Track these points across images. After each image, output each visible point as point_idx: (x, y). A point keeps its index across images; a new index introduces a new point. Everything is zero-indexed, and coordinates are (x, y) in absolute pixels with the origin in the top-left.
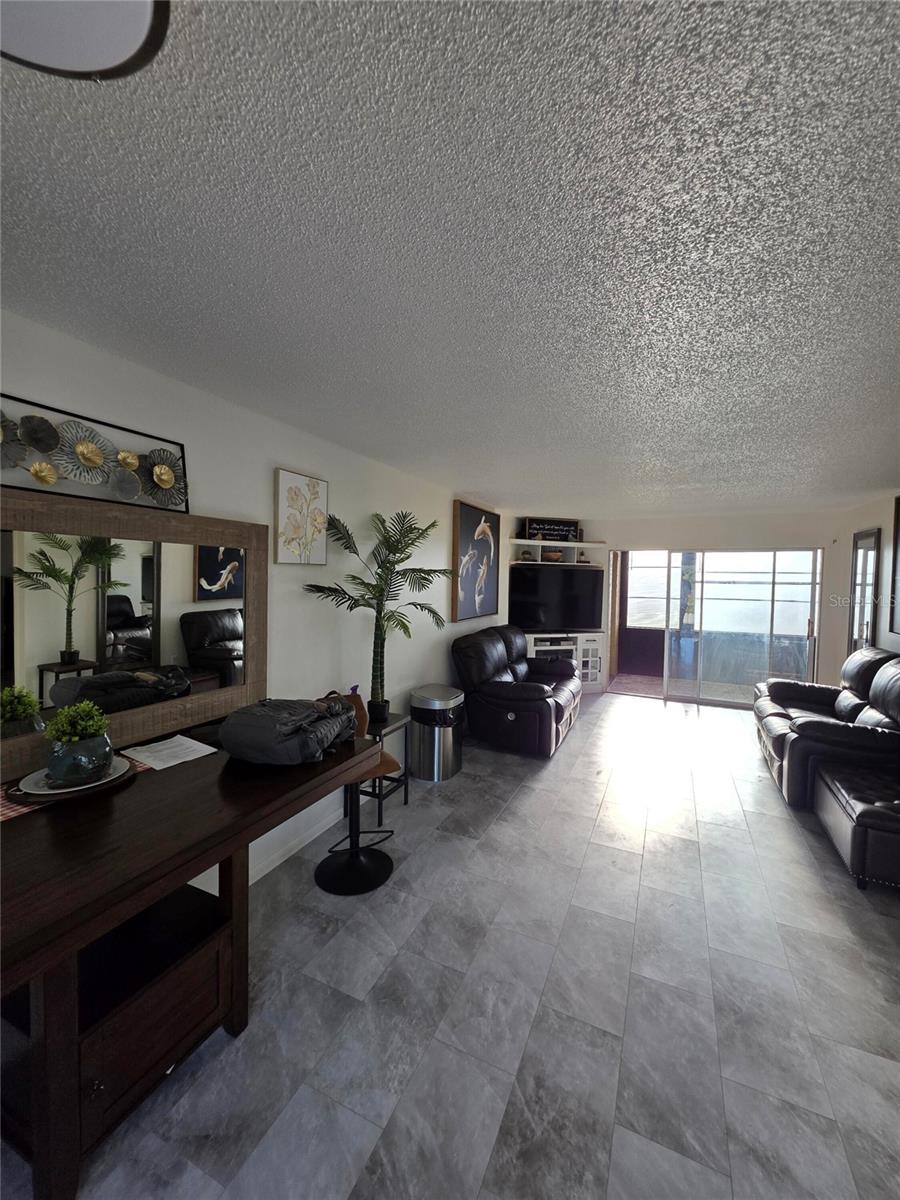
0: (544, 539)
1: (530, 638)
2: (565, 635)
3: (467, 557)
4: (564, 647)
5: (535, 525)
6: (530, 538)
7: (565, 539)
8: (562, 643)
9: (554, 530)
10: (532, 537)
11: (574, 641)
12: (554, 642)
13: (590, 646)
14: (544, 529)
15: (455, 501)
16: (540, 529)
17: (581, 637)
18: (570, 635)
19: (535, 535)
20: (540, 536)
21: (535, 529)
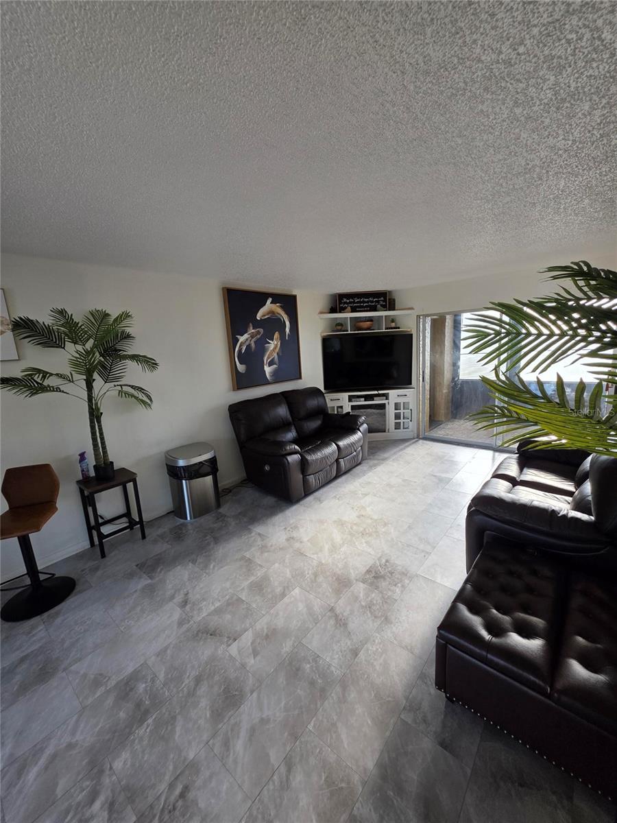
0: (354, 310)
1: (346, 395)
2: (376, 392)
3: (246, 336)
4: (377, 401)
5: (345, 300)
6: (340, 312)
7: (374, 309)
8: (375, 398)
9: (364, 302)
10: (342, 310)
11: (386, 396)
12: (367, 398)
13: (401, 400)
14: (354, 302)
15: (223, 288)
16: (350, 303)
17: (393, 393)
18: (381, 392)
19: (345, 308)
20: (349, 308)
21: (345, 303)
